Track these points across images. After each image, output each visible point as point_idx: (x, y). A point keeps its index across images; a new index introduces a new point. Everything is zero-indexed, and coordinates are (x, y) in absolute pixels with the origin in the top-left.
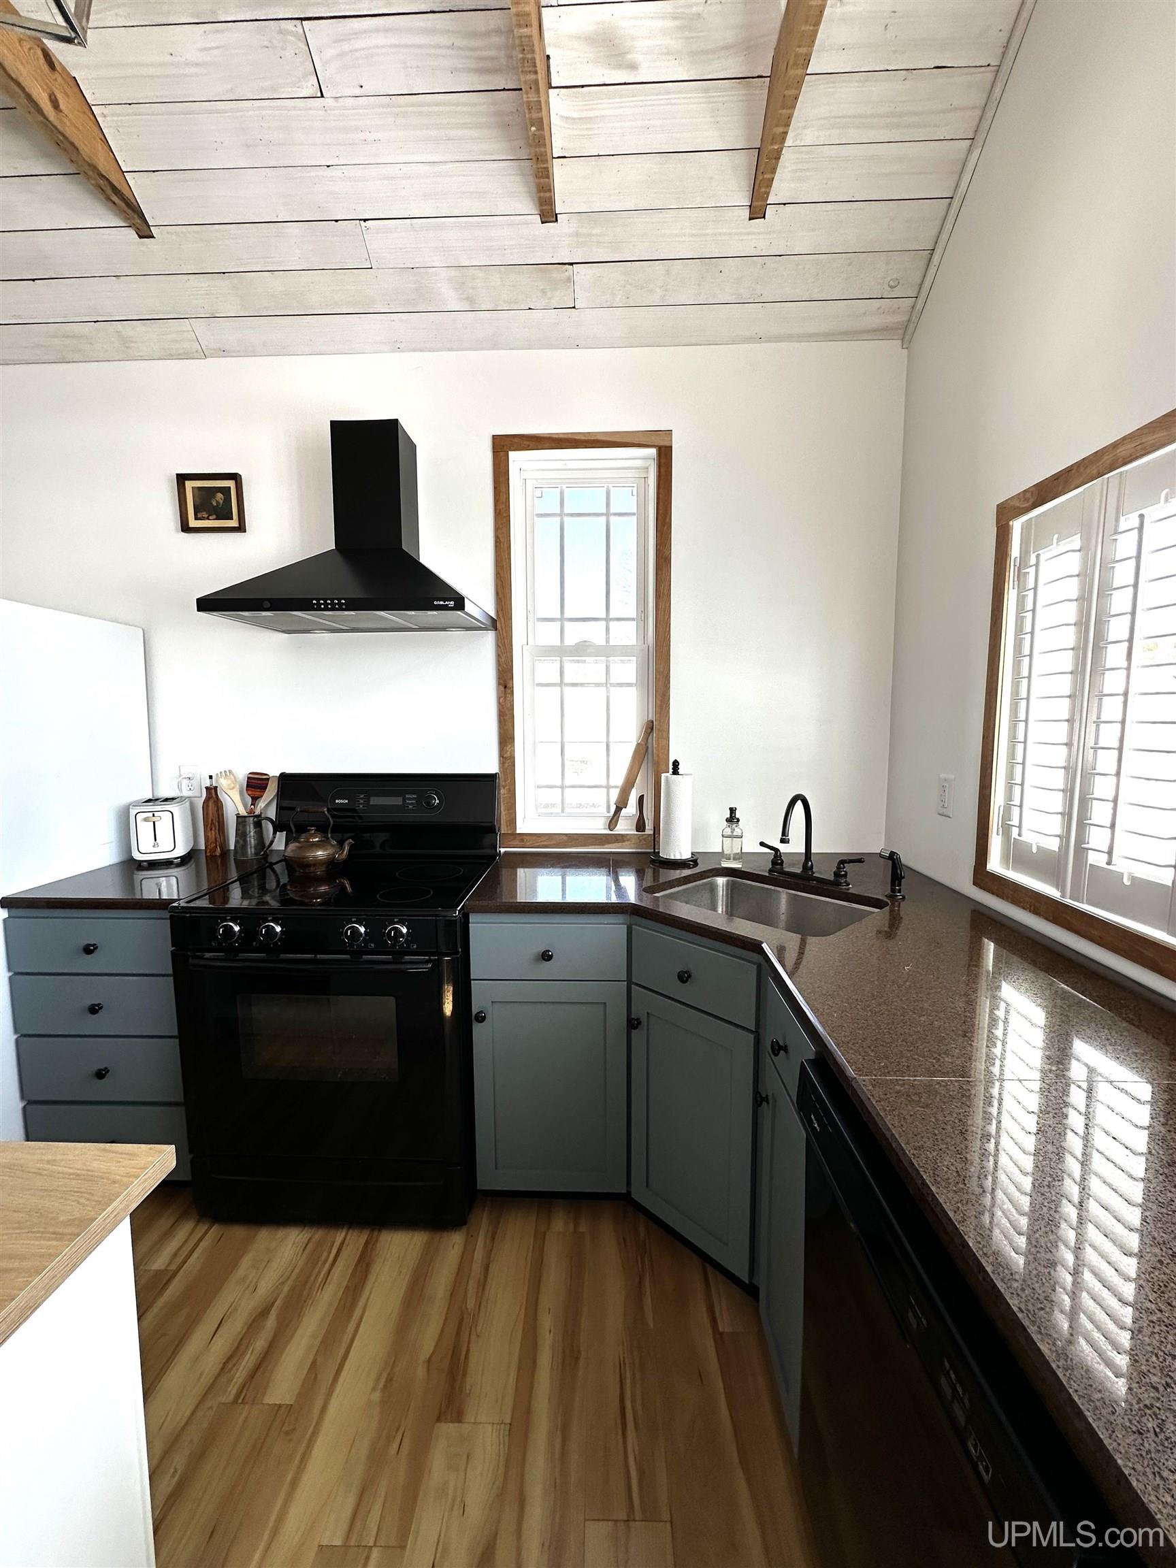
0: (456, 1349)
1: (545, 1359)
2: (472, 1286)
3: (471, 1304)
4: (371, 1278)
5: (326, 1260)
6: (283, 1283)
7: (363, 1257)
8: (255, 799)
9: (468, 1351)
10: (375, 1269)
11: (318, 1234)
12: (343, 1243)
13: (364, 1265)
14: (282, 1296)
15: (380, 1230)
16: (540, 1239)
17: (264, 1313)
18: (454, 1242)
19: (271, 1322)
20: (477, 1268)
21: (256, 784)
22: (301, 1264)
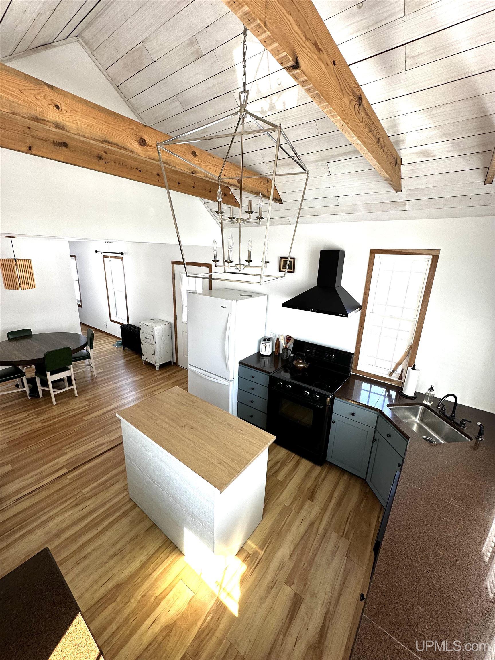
0: (314, 490)
1: (333, 501)
2: (320, 480)
3: (319, 483)
4: (299, 466)
5: (290, 458)
6: (282, 459)
7: (298, 462)
8: (287, 343)
9: (317, 491)
10: (300, 465)
11: (289, 452)
12: (294, 457)
13: (298, 464)
14: (281, 461)
15: (302, 458)
16: (339, 478)
17: (278, 462)
18: (318, 469)
19: (279, 465)
20: (322, 476)
21: (288, 339)
22: (285, 456)
